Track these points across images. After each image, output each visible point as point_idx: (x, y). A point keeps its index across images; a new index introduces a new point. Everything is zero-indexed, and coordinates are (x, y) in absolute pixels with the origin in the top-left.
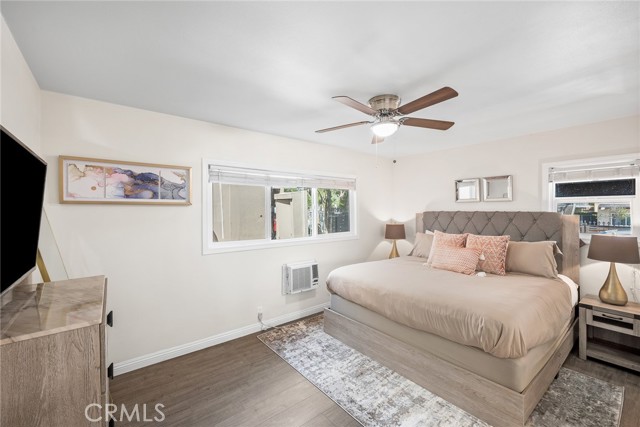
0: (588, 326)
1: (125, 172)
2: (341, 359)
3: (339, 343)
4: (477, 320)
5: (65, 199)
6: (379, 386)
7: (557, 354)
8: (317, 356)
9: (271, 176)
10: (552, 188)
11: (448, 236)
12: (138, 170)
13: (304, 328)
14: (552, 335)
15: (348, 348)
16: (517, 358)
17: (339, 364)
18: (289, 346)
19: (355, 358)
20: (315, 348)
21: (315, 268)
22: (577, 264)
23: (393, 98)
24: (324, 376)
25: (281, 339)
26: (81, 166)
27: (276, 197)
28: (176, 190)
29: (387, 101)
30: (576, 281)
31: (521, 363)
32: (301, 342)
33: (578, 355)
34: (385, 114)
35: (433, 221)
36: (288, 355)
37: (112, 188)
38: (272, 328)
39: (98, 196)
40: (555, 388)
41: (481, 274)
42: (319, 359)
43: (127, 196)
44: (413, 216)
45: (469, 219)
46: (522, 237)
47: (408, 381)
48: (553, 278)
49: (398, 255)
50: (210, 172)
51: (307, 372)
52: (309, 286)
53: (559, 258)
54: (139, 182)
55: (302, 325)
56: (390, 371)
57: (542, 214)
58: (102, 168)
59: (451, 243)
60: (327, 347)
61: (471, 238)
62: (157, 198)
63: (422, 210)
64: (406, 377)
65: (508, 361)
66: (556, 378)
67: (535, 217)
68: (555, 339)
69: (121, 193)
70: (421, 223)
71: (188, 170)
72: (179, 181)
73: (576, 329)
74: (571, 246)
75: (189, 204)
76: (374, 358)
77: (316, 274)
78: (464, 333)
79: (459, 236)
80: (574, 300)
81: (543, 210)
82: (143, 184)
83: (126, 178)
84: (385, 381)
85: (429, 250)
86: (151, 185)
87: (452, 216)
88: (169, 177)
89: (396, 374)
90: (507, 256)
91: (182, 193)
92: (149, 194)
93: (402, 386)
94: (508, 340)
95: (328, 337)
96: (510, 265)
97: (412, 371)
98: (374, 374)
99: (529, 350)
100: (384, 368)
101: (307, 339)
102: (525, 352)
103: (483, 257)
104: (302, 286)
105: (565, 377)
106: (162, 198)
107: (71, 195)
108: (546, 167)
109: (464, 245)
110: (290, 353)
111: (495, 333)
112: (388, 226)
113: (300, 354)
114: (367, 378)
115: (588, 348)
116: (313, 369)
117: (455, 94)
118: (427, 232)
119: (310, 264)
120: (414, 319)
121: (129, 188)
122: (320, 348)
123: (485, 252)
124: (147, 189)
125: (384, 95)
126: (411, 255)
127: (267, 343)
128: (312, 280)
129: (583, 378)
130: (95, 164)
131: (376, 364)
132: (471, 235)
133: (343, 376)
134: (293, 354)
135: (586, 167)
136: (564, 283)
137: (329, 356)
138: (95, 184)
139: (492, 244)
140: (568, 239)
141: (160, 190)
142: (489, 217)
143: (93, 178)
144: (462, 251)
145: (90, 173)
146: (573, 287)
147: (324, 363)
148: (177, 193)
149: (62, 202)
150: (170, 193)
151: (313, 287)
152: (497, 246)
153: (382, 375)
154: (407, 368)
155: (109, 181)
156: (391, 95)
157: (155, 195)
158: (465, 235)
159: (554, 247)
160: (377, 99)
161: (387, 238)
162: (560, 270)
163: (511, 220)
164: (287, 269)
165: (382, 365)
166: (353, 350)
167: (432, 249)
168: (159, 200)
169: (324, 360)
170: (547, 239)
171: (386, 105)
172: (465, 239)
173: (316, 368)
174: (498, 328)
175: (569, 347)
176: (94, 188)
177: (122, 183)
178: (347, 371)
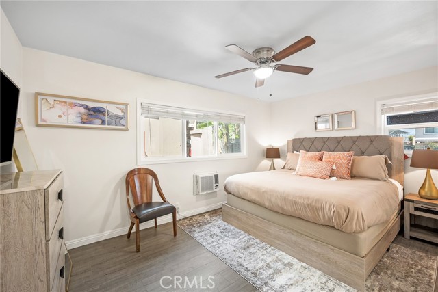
0: (411, 215)
1: (82, 105)
2: (233, 238)
3: (232, 227)
4: (330, 206)
5: (40, 123)
6: (260, 255)
7: (388, 233)
8: (217, 236)
9: (186, 112)
10: (384, 119)
11: (310, 154)
12: (91, 105)
13: (209, 218)
14: (385, 218)
15: (238, 230)
16: (359, 232)
17: (232, 241)
18: (197, 229)
19: (244, 237)
20: (215, 230)
21: (216, 176)
22: (402, 172)
23: (270, 49)
24: (221, 248)
25: (192, 225)
26: (51, 100)
27: (191, 132)
28: (118, 120)
29: (265, 52)
30: (402, 183)
31: (363, 236)
32: (206, 227)
33: (404, 236)
34: (264, 62)
35: (299, 145)
36: (196, 235)
37: (73, 116)
38: (187, 218)
39: (63, 121)
40: (387, 257)
41: (334, 179)
42: (218, 238)
43: (84, 123)
44: (286, 143)
45: (325, 142)
46: (363, 154)
47: (281, 252)
48: (385, 181)
49: (274, 169)
50: (142, 108)
51: (209, 246)
52: (213, 189)
53: (389, 167)
54: (92, 113)
55: (207, 216)
56: (268, 246)
57: (377, 137)
58: (66, 102)
59: (312, 158)
60: (224, 230)
61: (326, 154)
62: (105, 124)
63: (291, 138)
64: (280, 250)
65: (354, 234)
66: (388, 250)
67: (372, 140)
68: (387, 222)
69: (80, 120)
70: (291, 147)
71: (126, 105)
72: (120, 113)
73: (402, 218)
74: (398, 158)
75: (127, 130)
76: (257, 237)
77: (217, 181)
78: (321, 216)
79: (317, 153)
80: (401, 196)
81: (377, 134)
82: (94, 114)
83: (83, 110)
84: (265, 252)
85: (296, 164)
86: (100, 116)
87: (313, 141)
88: (113, 110)
89: (272, 247)
90: (352, 166)
91: (122, 122)
92: (99, 121)
93: (276, 255)
94: (353, 219)
95: (225, 223)
96: (354, 172)
97: (284, 244)
98: (257, 248)
99: (369, 227)
100: (264, 243)
101: (210, 225)
102: (366, 228)
103: (334, 167)
104: (207, 189)
105: (395, 250)
106: (109, 124)
107: (44, 121)
108: (379, 104)
109: (321, 159)
110: (198, 234)
111: (344, 215)
112: (268, 149)
113: (205, 235)
114: (252, 250)
115: (410, 230)
116: (214, 244)
117: (313, 42)
118: (295, 152)
119: (213, 174)
120: (285, 208)
121: (85, 117)
122: (219, 231)
123: (336, 164)
124: (98, 118)
125: (263, 48)
126: (284, 168)
127: (182, 227)
128: (214, 185)
129: (407, 251)
130: (60, 99)
131: (258, 241)
132: (326, 153)
133: (235, 249)
134: (200, 234)
135: (408, 103)
136: (393, 184)
137: (226, 236)
138: (61, 113)
139: (341, 158)
140: (396, 154)
141: (106, 118)
142: (338, 140)
143: (59, 109)
144: (320, 163)
145: (57, 106)
146: (400, 188)
147: (221, 240)
148: (119, 122)
149: (38, 125)
150: (114, 121)
151: (215, 190)
152: (344, 159)
153: (262, 248)
154: (279, 243)
155: (70, 111)
156: (268, 48)
157: (103, 122)
158: (322, 152)
159: (386, 159)
160: (258, 51)
161: (267, 157)
162: (390, 176)
163: (354, 142)
164: (197, 177)
165: (263, 241)
166: (242, 232)
167: (298, 163)
168: (106, 126)
169: (222, 238)
170: (381, 154)
171: (264, 55)
172: (322, 155)
173: (216, 243)
174: (345, 211)
175: (397, 229)
176: (60, 116)
177: (80, 113)
178: (237, 245)
